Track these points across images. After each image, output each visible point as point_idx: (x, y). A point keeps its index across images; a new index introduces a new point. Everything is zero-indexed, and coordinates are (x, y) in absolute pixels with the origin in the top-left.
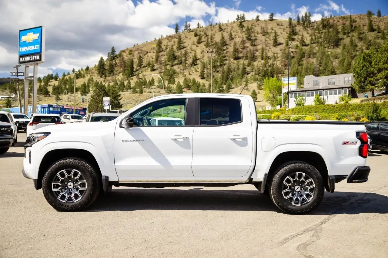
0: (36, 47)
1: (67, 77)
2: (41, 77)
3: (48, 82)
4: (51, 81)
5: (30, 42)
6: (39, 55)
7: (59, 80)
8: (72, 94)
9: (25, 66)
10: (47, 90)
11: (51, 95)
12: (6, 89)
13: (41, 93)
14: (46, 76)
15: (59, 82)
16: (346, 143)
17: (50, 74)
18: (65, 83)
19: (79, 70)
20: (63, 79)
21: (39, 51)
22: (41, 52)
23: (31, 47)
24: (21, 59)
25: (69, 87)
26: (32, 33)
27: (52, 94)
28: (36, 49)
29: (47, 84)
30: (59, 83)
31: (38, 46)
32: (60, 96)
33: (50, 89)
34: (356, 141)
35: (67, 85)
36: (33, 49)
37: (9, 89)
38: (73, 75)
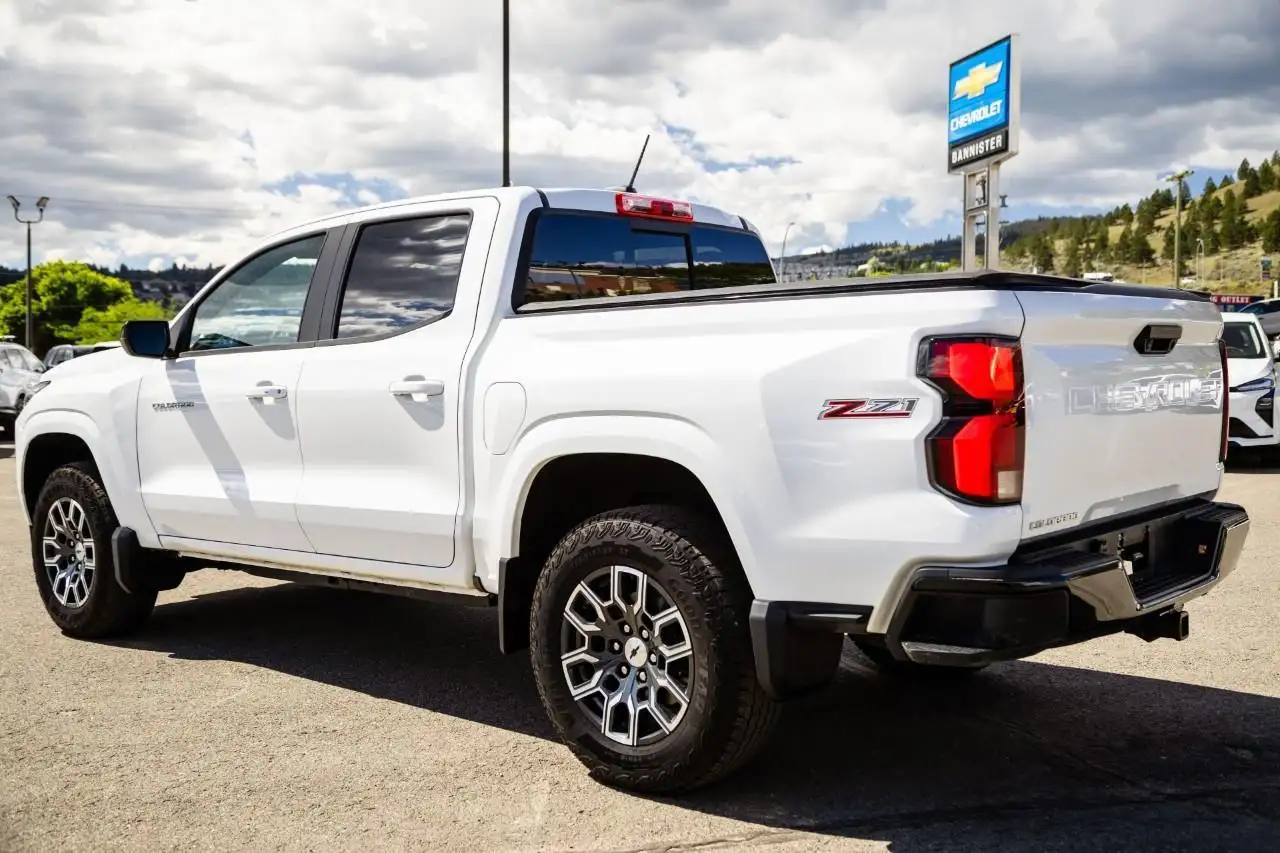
0: (992, 108)
1: (1220, 194)
2: (1131, 205)
3: (1155, 219)
4: (1163, 213)
5: (978, 94)
6: (1001, 134)
7: (1189, 208)
8: (1234, 252)
9: (965, 177)
10: (1146, 244)
11: (1159, 261)
12: (1022, 254)
13: (1128, 256)
14: (1147, 199)
15: (1188, 214)
16: (843, 409)
17: (1160, 192)
18: (1211, 217)
19: (1266, 161)
20: (1205, 201)
21: (1001, 119)
22: (1006, 123)
23: (979, 111)
24: (954, 154)
25: (1223, 229)
26: (984, 65)
27: (1163, 256)
28: (995, 113)
29: (1149, 226)
30: (1191, 218)
31: (999, 103)
32: (1189, 263)
33: (1156, 241)
34: (912, 397)
35: (1216, 221)
36: (987, 115)
37: (1032, 253)
38: (1239, 186)
